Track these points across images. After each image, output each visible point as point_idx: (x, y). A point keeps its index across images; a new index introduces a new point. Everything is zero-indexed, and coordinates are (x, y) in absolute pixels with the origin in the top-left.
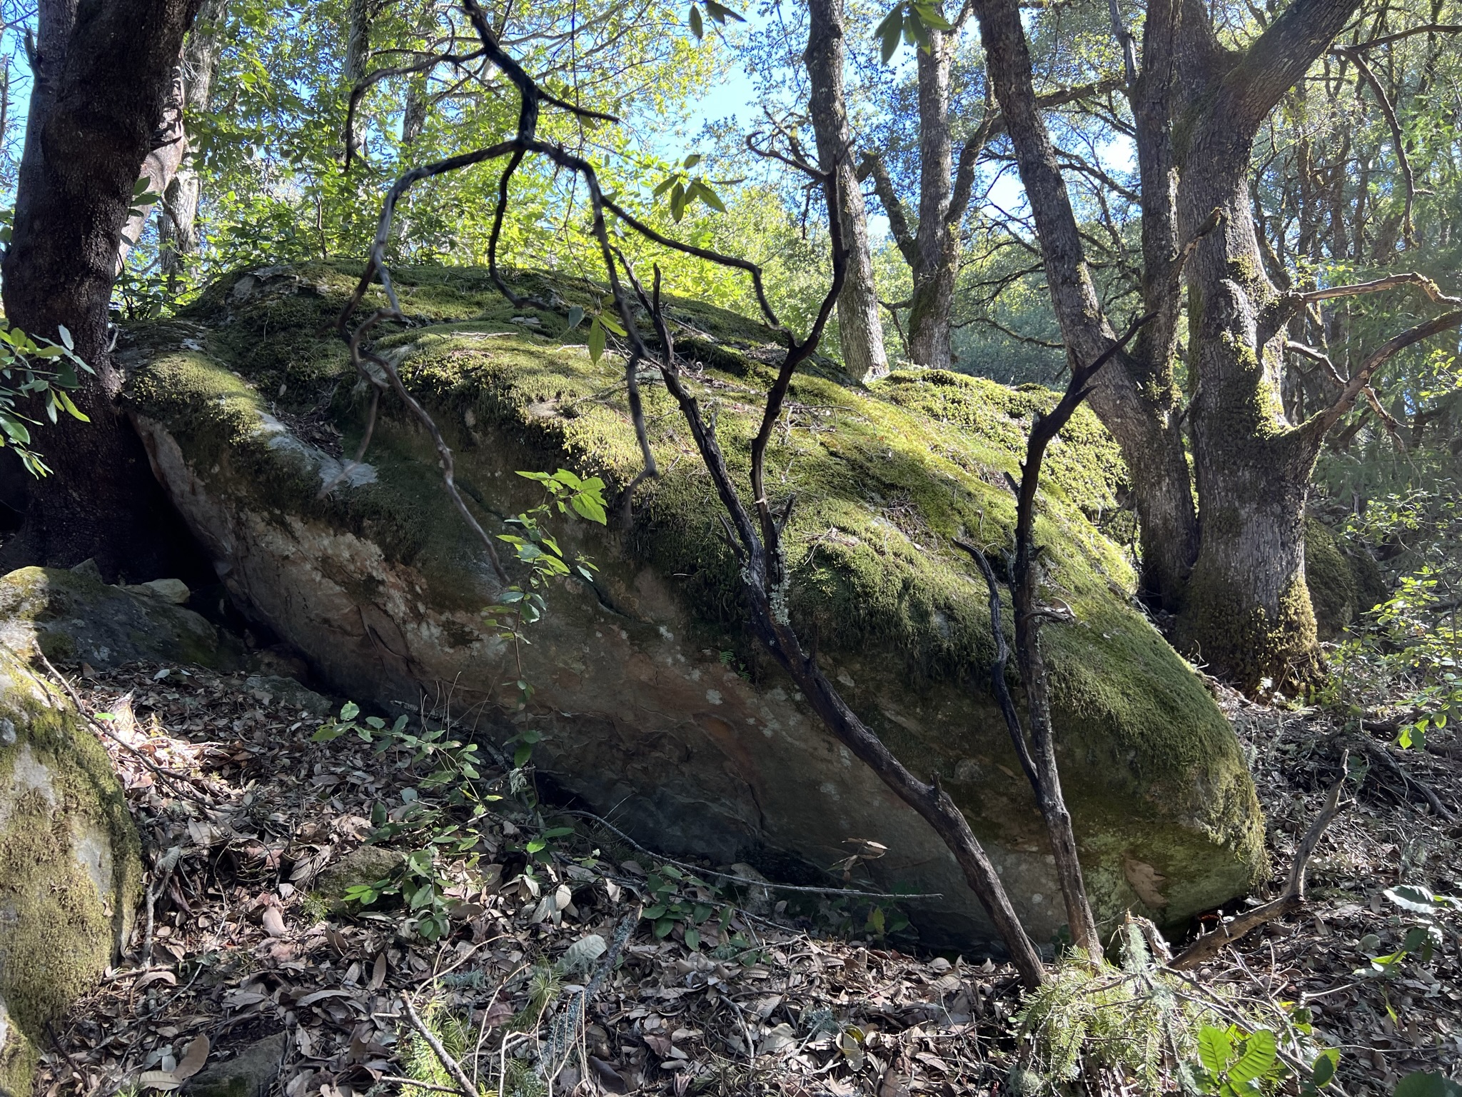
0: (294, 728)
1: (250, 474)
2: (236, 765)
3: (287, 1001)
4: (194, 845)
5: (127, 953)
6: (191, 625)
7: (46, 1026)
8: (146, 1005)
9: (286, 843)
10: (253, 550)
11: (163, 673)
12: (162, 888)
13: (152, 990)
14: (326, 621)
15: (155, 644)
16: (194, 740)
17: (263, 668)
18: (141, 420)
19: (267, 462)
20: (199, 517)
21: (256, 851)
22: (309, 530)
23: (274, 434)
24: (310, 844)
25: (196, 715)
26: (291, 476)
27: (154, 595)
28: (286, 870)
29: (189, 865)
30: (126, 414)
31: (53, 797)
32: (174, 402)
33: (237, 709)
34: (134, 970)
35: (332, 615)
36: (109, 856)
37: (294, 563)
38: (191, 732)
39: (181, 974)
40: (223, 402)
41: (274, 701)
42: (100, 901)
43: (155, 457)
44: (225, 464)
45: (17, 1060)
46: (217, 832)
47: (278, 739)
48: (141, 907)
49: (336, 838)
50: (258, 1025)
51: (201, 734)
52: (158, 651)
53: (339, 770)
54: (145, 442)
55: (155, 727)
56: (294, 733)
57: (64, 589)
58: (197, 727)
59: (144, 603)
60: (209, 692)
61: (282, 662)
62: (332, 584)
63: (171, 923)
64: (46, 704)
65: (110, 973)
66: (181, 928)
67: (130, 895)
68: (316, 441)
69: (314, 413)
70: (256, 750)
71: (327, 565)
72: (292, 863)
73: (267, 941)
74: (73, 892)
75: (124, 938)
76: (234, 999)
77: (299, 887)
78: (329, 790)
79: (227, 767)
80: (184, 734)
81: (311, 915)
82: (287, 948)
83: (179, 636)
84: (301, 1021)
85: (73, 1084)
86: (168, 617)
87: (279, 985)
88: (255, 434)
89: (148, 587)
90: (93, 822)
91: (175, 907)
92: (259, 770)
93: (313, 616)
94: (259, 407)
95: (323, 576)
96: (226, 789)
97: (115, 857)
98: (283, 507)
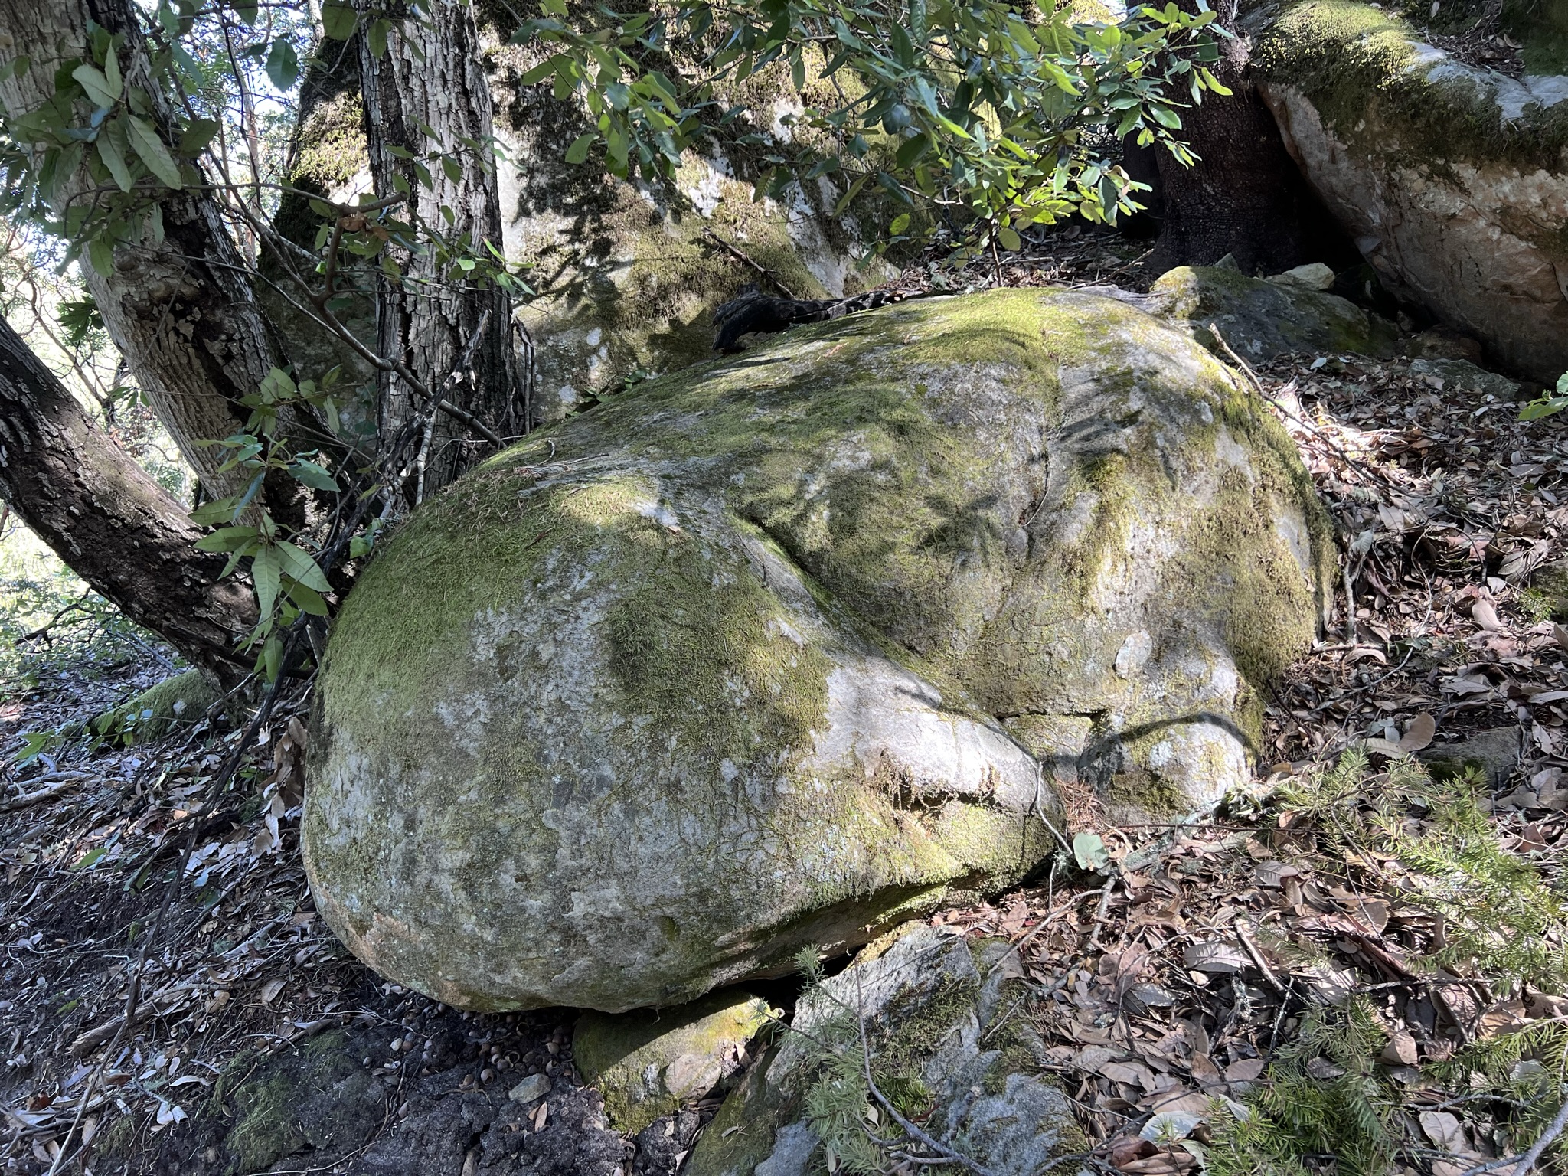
0: (1478, 413)
1: (1406, 121)
2: (1415, 454)
3: (1515, 694)
4: (1387, 530)
5: (1331, 629)
6: (1339, 311)
7: (1267, 683)
8: (1359, 678)
9: (1492, 535)
10: (1408, 216)
11: (1320, 362)
12: (1357, 571)
13: (1362, 665)
14: (1506, 288)
15: (1304, 334)
16: (1365, 427)
17: (1425, 352)
18: (1272, 89)
19: (1426, 101)
20: (1340, 189)
21: (1459, 541)
22: (1483, 177)
23: (1432, 65)
24: (1523, 537)
25: (1362, 403)
26: (1457, 112)
27: (1296, 283)
28: (1494, 564)
29: (1383, 550)
30: (1255, 87)
31: (1251, 473)
32: (1309, 58)
33: (1407, 395)
34: (1341, 645)
35: (1516, 280)
36: (1305, 535)
37: (1463, 221)
38: (1359, 420)
39: (1391, 655)
40: (1364, 42)
41: (1449, 385)
42: (1302, 577)
43: (1288, 129)
44: (1372, 116)
45: (1249, 706)
46: (1411, 518)
47: (1461, 426)
48: (1339, 587)
49: (1554, 533)
50: (1485, 715)
51: (1371, 421)
52: (1309, 341)
53: (1545, 458)
54: (1276, 113)
55: (1323, 416)
56: (1479, 419)
57: (1212, 285)
58: (1366, 414)
59: (1288, 293)
60: (1372, 379)
61: (1448, 343)
62: (1514, 240)
63: (1370, 606)
64: (1232, 387)
65: (1318, 645)
66: (1381, 611)
67: (1327, 574)
68: (1488, 61)
69: (1480, 27)
70: (1436, 437)
71: (1508, 218)
72: (1501, 557)
73: (1481, 633)
74: (1278, 564)
75: (1326, 614)
76: (1452, 685)
77: (1511, 583)
78: (1533, 481)
79: (1405, 456)
80: (1354, 422)
81: (1529, 614)
82: (1506, 643)
83: (1328, 324)
84: (1537, 718)
85: (1299, 737)
86: (1314, 305)
87: (1504, 679)
88: (1408, 70)
89: (1289, 276)
90: (1288, 501)
91: (1372, 590)
92: (1443, 459)
93: (1488, 284)
94: (1408, 37)
95: (1503, 232)
96: (1408, 479)
97: (1311, 536)
98: (1447, 155)
